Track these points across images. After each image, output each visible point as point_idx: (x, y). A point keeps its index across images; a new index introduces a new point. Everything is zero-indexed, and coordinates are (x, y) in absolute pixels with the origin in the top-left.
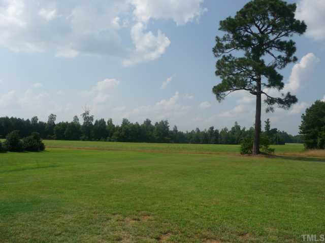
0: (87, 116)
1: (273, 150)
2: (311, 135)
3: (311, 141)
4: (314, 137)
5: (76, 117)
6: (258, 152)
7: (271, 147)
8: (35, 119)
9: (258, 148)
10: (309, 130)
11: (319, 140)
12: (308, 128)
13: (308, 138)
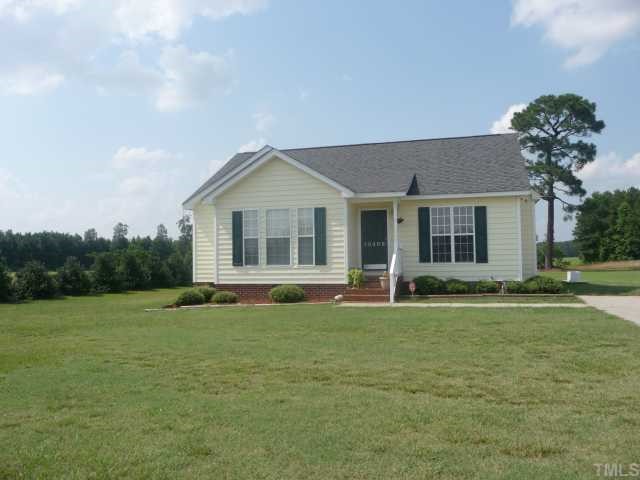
0: (186, 223)
1: (568, 263)
2: (590, 242)
3: (591, 251)
4: (595, 245)
5: (161, 226)
6: (552, 267)
7: (565, 259)
8: (91, 233)
9: (551, 261)
10: (587, 237)
11: (602, 250)
12: (586, 232)
13: (585, 247)
